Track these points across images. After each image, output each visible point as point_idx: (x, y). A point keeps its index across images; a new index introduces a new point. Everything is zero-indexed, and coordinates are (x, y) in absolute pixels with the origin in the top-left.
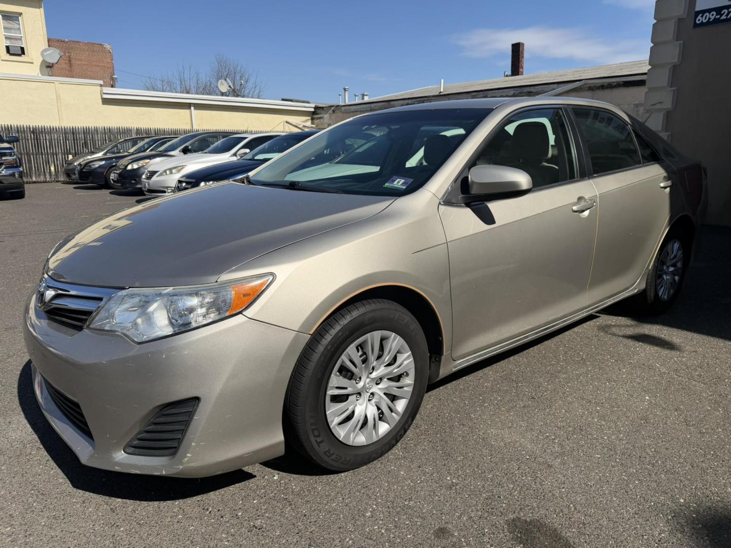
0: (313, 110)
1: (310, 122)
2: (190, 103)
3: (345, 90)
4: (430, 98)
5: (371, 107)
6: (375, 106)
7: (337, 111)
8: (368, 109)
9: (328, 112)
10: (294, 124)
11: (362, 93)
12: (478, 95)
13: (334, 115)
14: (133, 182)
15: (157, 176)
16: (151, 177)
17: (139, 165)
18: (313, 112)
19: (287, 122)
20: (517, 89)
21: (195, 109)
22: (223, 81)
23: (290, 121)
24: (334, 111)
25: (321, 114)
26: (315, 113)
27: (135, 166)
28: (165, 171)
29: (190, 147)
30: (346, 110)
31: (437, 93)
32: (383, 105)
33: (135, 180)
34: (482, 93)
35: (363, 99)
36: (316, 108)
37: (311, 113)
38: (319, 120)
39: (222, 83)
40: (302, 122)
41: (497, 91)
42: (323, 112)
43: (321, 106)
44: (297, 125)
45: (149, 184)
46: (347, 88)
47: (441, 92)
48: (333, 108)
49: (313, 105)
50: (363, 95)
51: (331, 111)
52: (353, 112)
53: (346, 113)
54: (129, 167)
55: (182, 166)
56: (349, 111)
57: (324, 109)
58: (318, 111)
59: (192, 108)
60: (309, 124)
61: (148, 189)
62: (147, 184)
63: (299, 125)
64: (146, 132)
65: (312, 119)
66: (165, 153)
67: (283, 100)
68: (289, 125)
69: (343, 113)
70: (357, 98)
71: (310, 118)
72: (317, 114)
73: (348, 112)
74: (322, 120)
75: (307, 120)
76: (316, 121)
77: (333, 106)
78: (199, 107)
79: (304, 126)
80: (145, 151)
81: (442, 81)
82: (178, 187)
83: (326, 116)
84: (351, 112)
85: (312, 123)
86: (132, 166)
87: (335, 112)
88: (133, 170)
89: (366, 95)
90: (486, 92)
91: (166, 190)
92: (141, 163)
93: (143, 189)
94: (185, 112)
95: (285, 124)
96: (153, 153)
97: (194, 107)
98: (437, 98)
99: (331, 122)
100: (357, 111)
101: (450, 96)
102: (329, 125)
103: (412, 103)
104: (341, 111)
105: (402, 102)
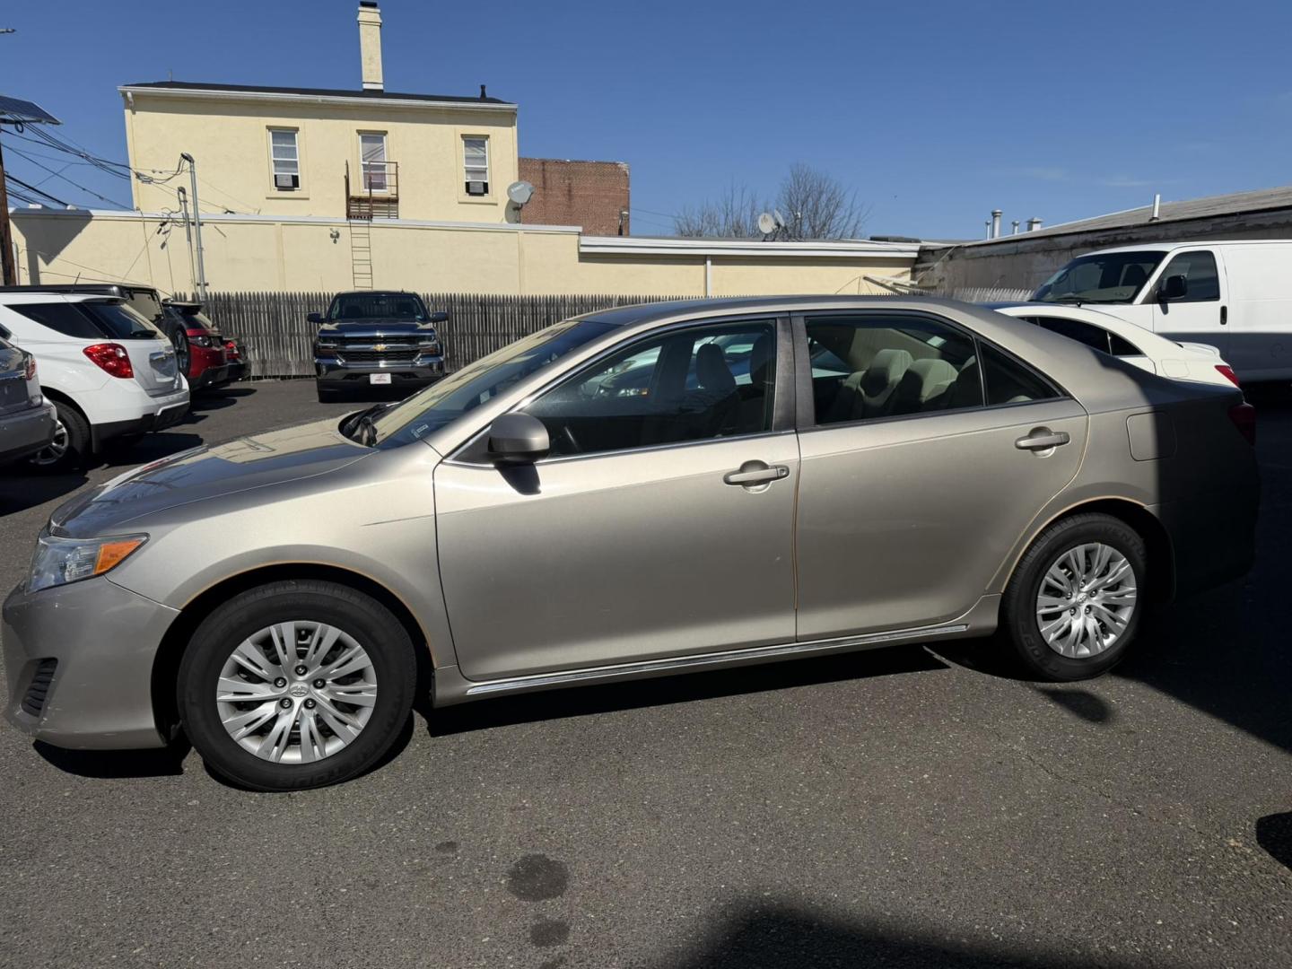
0: (915, 255)
1: (908, 276)
2: (706, 256)
3: (994, 215)
4: (1129, 231)
5: (1017, 247)
6: (1026, 246)
7: (957, 256)
8: (1011, 252)
9: (941, 257)
10: (880, 281)
11: (1029, 218)
12: (1226, 222)
13: (951, 263)
18: (916, 259)
19: (865, 278)
21: (712, 264)
22: (769, 215)
23: (870, 276)
24: (951, 257)
25: (928, 262)
26: (920, 261)
30: (972, 254)
31: (1145, 221)
32: (1040, 244)
34: (1235, 218)
35: (1030, 228)
36: (922, 251)
37: (912, 261)
38: (924, 273)
39: (766, 217)
40: (893, 277)
41: (1265, 214)
42: (933, 258)
43: (930, 248)
44: (884, 282)
46: (998, 211)
47: (1154, 218)
48: (950, 252)
49: (916, 247)
50: (1031, 223)
51: (945, 257)
52: (984, 257)
53: (973, 259)
56: (978, 255)
57: (935, 252)
58: (925, 257)
59: (709, 263)
60: (906, 279)
63: (888, 281)
65: (914, 271)
68: (868, 283)
69: (967, 259)
70: (1016, 228)
71: (909, 269)
72: (922, 262)
73: (976, 258)
74: (930, 272)
75: (903, 273)
76: (920, 275)
78: (719, 260)
79: (895, 284)
81: (1158, 197)
83: (937, 265)
84: (981, 257)
85: (913, 278)
87: (953, 258)
89: (1037, 222)
90: (1242, 217)
94: (697, 270)
95: (864, 282)
97: (712, 260)
98: (1141, 229)
99: (946, 276)
100: (992, 256)
101: (1169, 226)
102: (940, 281)
103: (1095, 239)
104: (963, 257)
105: (1074, 239)
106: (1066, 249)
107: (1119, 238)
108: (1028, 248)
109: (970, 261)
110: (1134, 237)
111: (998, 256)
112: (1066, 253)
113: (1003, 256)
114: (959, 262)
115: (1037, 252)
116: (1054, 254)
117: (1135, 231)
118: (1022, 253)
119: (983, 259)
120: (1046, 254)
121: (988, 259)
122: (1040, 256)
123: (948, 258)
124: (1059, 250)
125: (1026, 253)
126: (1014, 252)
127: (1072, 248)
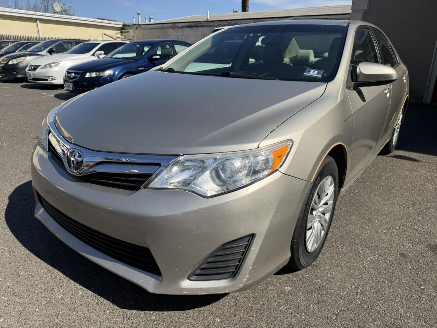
0: (122, 26)
2: (36, 18)
3: (138, 14)
4: (201, 23)
5: (162, 26)
6: (166, 26)
7: (139, 28)
8: (160, 28)
9: (132, 28)
10: (109, 35)
11: (149, 17)
12: (232, 22)
13: (136, 30)
14: (14, 73)
15: (40, 69)
16: (36, 70)
17: (17, 61)
18: (122, 28)
19: (105, 34)
20: (255, 20)
21: (40, 23)
22: (57, 4)
23: (106, 33)
24: (136, 28)
25: (127, 29)
26: (124, 29)
27: (15, 61)
28: (45, 66)
29: (54, 49)
30: (145, 27)
31: (205, 20)
32: (171, 25)
33: (16, 72)
34: (234, 21)
35: (150, 21)
36: (123, 25)
37: (121, 29)
38: (126, 34)
39: (56, 5)
40: (115, 34)
43: (128, 24)
44: (111, 36)
45: (34, 74)
46: (139, 13)
47: (208, 19)
48: (136, 26)
49: (122, 24)
50: (150, 18)
51: (134, 28)
52: (150, 29)
53: (145, 29)
54: (10, 63)
55: (59, 62)
56: (147, 28)
57: (130, 26)
58: (125, 28)
59: (38, 22)
60: (119, 35)
61: (33, 78)
62: (32, 75)
63: (113, 36)
64: (7, 38)
65: (121, 33)
66: (36, 53)
67: (97, 19)
68: (106, 36)
69: (143, 29)
70: (146, 20)
71: (120, 32)
73: (147, 29)
74: (128, 34)
75: (118, 33)
76: (124, 34)
77: (136, 25)
78: (43, 21)
79: (116, 37)
80: (14, 51)
81: (209, 12)
82: (68, 76)
83: (131, 31)
84: (148, 29)
85: (122, 35)
86: (13, 61)
87: (138, 28)
88: (14, 65)
89: (152, 18)
90: (236, 21)
91: (48, 78)
92: (19, 60)
93: (29, 78)
94: (33, 24)
95: (104, 35)
96: (24, 52)
97: (39, 21)
98: (206, 22)
99: (135, 35)
100: (153, 29)
101: (214, 22)
102: (133, 37)
103: (190, 25)
104: (141, 28)
105: (183, 24)
106: (180, 28)
107: (198, 25)
108: (167, 27)
110: (203, 25)
111: (155, 29)
113: (157, 29)
114: (140, 30)
115: (170, 28)
116: (176, 29)
117: (204, 23)
118: (164, 28)
119: (149, 30)
120: (173, 29)
121: (151, 30)
122: (171, 30)
123: (135, 29)
124: (178, 28)
126: (162, 28)
127: (182, 27)
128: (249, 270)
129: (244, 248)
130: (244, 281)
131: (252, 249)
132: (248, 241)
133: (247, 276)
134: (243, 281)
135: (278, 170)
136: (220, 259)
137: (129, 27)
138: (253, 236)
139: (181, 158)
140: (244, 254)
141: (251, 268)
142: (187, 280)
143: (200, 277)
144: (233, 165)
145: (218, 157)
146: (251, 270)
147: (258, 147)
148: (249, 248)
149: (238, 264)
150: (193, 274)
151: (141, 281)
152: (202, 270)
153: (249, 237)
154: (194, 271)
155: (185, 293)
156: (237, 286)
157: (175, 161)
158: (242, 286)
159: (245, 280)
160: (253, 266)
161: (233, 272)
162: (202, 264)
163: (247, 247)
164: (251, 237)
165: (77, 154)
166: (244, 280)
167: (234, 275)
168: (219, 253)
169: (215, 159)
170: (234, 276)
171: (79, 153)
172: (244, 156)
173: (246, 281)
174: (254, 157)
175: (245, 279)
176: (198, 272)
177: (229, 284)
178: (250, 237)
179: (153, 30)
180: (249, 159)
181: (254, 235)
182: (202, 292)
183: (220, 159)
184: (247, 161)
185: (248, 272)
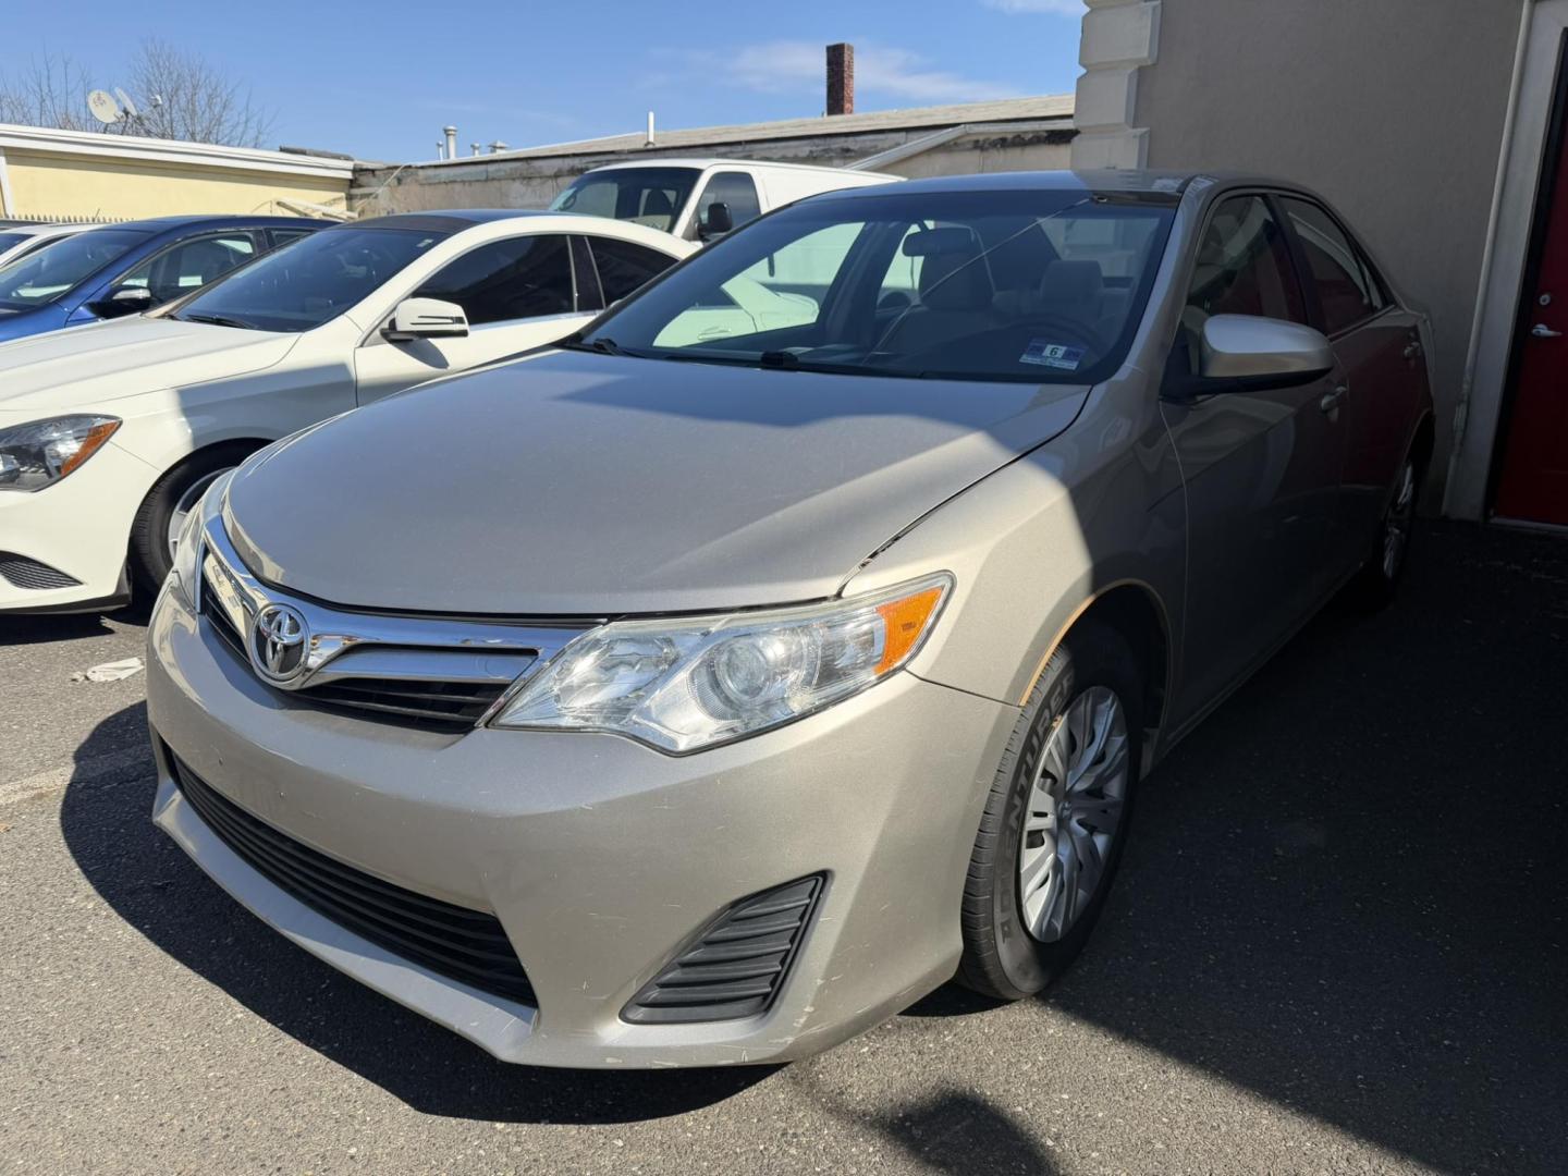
0: (349, 175)
1: (344, 204)
4: (623, 156)
5: (487, 172)
6: (497, 171)
7: (408, 179)
8: (479, 178)
9: (385, 180)
10: (301, 208)
12: (731, 153)
13: (400, 188)
18: (351, 181)
19: (279, 203)
20: (817, 141)
23: (285, 200)
24: (399, 181)
25: (369, 186)
26: (355, 183)
30: (427, 178)
31: (640, 145)
32: (516, 169)
34: (740, 148)
36: (355, 171)
37: (349, 183)
38: (366, 201)
40: (321, 204)
41: (772, 145)
42: (374, 181)
43: (370, 167)
44: (308, 211)
47: (648, 143)
48: (396, 172)
49: (350, 165)
51: (392, 180)
52: (446, 181)
53: (430, 184)
56: (437, 181)
57: (377, 173)
58: (363, 179)
60: (343, 208)
63: (314, 211)
65: (350, 198)
68: (284, 209)
69: (422, 185)
71: (343, 195)
72: (360, 186)
73: (435, 184)
74: (373, 201)
75: (336, 200)
76: (358, 204)
77: (396, 168)
81: (651, 116)
83: (382, 191)
84: (439, 183)
85: (350, 208)
87: (404, 181)
90: (748, 147)
95: (275, 207)
98: (638, 155)
99: (394, 205)
100: (454, 182)
101: (667, 153)
103: (584, 166)
104: (417, 181)
105: (558, 163)
106: (550, 177)
108: (503, 173)
109: (427, 187)
111: (463, 182)
112: (550, 182)
113: (470, 182)
114: (410, 188)
115: (514, 179)
116: (535, 182)
117: (629, 157)
118: (493, 179)
119: (444, 186)
120: (525, 182)
121: (450, 186)
122: (517, 186)
123: (396, 183)
124: (541, 177)
125: (499, 180)
126: (484, 177)
127: (557, 176)
128: (815, 989)
129: (797, 918)
130: (799, 1026)
131: (821, 920)
132: (811, 896)
133: (808, 1009)
134: (795, 1024)
135: (902, 668)
136: (721, 952)
137: (374, 175)
138: (824, 876)
139: (599, 632)
140: (799, 937)
141: (820, 982)
142: (619, 1021)
143: (659, 1013)
144: (761, 652)
145: (713, 629)
146: (821, 989)
147: (839, 595)
148: (814, 917)
149: (780, 968)
150: (639, 1002)
151: (475, 1024)
152: (666, 990)
153: (814, 882)
154: (641, 992)
155: (612, 1063)
156: (776, 1041)
157: (579, 640)
158: (790, 1040)
159: (802, 1021)
160: (827, 977)
161: (766, 996)
162: (664, 971)
163: (808, 915)
164: (821, 880)
165: (288, 621)
166: (798, 1022)
167: (766, 1003)
168: (717, 935)
169: (706, 634)
170: (767, 1009)
171: (291, 618)
172: (794, 625)
173: (806, 1026)
174: (829, 627)
175: (799, 1017)
176: (654, 994)
177: (752, 1034)
178: (817, 881)
179: (458, 187)
180: (811, 635)
181: (829, 875)
182: (666, 1061)
183: (720, 633)
184: (805, 640)
185: (810, 997)
